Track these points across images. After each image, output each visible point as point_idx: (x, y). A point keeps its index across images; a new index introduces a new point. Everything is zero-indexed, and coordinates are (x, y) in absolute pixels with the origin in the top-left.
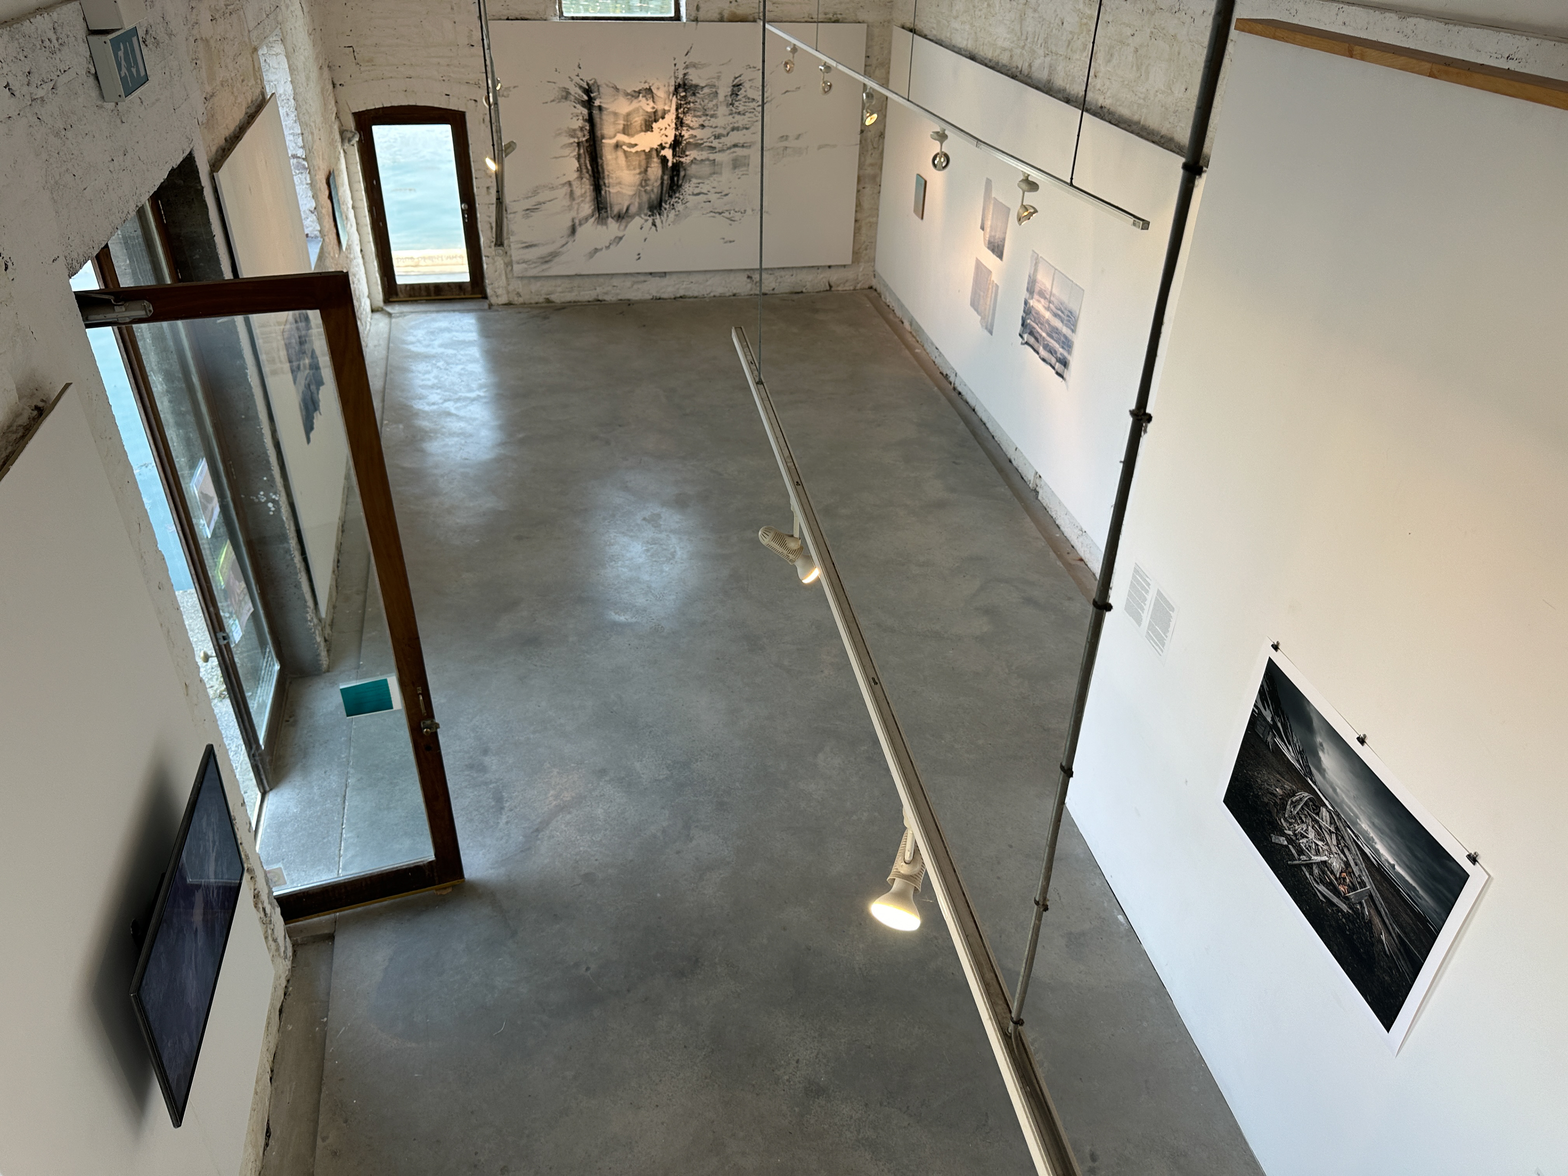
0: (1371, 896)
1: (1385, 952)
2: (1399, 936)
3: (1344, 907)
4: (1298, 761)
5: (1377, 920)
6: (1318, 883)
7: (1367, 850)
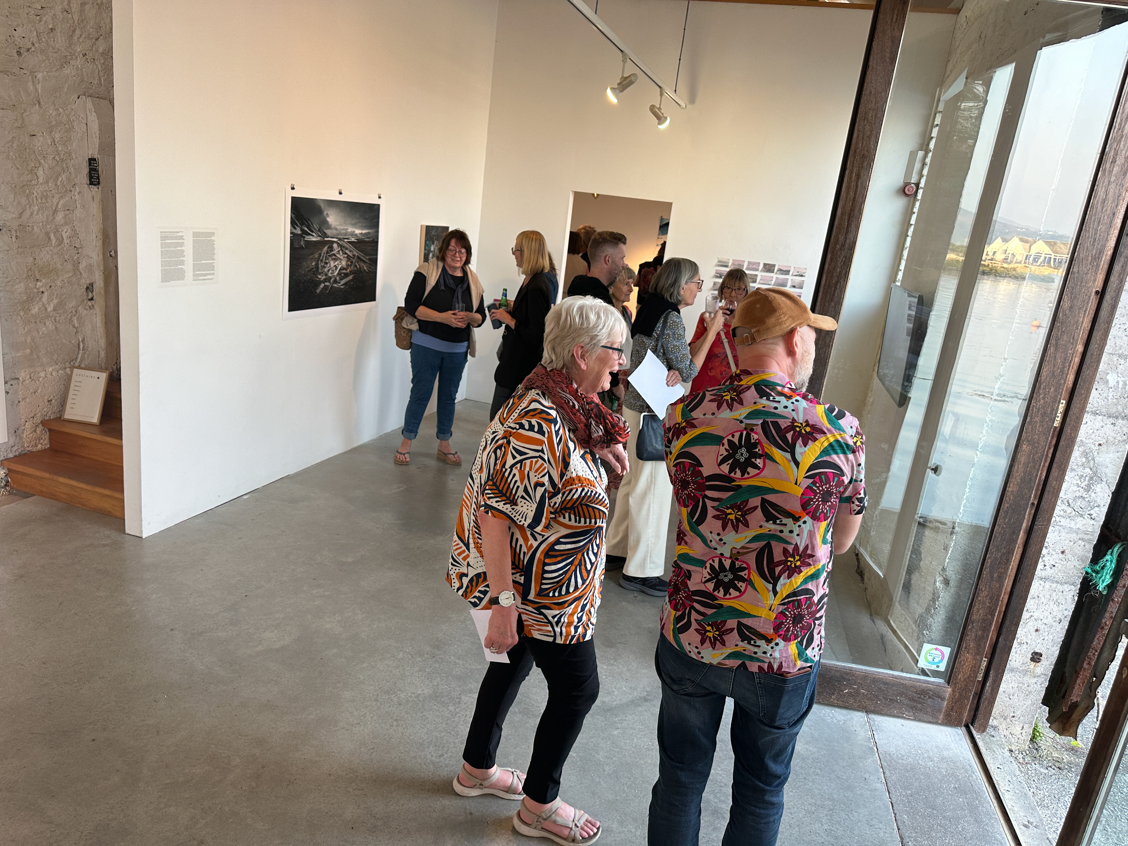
0: (358, 257)
1: (367, 273)
2: (370, 259)
3: (351, 277)
4: (319, 236)
5: (362, 264)
6: (339, 283)
7: (353, 240)
